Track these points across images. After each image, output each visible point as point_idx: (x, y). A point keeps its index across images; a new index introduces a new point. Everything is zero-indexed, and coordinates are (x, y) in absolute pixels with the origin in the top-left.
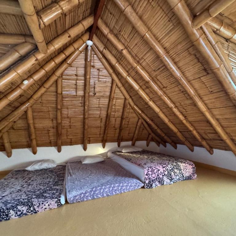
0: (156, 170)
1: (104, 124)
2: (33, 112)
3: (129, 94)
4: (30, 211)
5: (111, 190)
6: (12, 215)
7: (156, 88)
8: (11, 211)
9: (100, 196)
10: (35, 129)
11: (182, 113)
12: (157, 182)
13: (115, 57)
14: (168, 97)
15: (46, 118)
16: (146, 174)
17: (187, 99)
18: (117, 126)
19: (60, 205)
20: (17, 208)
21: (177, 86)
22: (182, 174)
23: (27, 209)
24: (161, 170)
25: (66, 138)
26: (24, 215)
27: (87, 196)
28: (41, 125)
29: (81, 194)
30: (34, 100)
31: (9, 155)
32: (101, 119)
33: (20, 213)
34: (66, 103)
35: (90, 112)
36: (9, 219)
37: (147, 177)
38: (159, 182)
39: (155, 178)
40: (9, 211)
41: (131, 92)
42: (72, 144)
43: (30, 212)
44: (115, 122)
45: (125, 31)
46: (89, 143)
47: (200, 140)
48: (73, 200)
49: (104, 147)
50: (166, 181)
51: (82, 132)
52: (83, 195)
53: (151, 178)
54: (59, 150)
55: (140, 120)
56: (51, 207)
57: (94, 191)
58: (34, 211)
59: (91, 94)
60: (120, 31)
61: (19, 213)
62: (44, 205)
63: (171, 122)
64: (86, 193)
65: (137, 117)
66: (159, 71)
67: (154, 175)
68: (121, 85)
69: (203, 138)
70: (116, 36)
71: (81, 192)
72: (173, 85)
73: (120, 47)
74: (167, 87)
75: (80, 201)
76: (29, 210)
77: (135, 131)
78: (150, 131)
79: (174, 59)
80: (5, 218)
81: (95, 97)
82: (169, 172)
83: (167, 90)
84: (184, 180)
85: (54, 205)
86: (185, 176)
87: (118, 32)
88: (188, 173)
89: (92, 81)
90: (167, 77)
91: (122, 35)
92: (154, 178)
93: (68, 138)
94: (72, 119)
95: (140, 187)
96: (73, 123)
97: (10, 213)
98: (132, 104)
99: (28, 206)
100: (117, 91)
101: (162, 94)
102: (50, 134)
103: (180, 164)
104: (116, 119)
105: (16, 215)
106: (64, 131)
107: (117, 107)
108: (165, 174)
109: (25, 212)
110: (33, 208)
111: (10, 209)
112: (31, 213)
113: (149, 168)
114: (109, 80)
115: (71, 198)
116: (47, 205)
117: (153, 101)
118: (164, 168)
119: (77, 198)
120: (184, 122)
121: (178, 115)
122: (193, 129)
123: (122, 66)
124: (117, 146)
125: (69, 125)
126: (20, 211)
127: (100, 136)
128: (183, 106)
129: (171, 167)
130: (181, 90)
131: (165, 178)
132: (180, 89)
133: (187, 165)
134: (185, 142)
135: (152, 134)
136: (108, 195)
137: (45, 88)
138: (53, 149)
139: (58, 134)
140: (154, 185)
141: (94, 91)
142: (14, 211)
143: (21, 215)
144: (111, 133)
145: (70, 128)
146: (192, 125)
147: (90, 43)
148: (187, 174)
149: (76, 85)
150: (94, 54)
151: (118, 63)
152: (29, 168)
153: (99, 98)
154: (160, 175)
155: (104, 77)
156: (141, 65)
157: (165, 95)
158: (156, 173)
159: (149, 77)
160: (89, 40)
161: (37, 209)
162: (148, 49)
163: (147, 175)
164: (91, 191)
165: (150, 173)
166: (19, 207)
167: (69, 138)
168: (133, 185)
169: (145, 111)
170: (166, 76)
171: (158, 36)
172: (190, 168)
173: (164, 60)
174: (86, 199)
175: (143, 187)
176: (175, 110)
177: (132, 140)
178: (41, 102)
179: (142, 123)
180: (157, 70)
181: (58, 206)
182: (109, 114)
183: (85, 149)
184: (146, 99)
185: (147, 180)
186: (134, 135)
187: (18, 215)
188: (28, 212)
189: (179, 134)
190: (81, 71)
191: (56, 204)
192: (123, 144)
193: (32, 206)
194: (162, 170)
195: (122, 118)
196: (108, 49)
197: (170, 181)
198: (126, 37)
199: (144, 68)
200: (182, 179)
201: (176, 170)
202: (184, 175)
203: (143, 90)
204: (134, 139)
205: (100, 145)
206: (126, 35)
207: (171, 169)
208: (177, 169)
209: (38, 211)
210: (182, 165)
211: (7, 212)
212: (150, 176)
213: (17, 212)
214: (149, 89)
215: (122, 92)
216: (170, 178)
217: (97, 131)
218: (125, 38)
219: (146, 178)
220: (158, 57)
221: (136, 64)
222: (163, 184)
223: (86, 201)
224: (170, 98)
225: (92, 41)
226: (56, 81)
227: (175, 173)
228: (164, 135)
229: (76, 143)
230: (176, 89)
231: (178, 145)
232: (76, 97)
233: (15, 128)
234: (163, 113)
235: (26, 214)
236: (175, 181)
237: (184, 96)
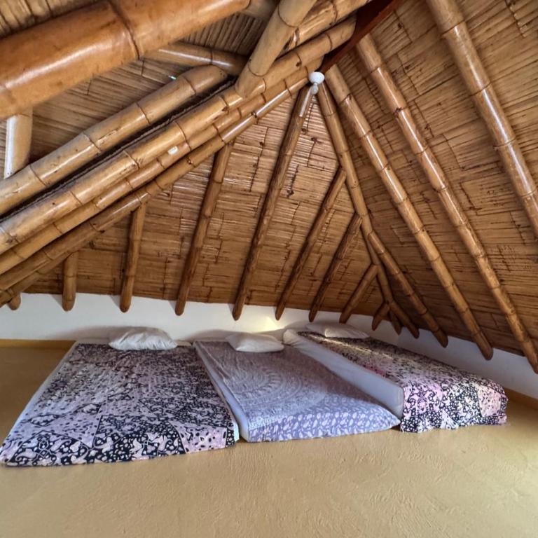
0: (428, 393)
1: (293, 264)
2: (148, 214)
3: (366, 205)
4: (172, 448)
5: (333, 424)
6: (137, 452)
7: (452, 206)
8: (135, 442)
9: (311, 435)
10: (140, 253)
11: (496, 272)
12: (427, 420)
13: (368, 120)
14: (475, 230)
15: (170, 233)
16: (407, 398)
17: (524, 244)
18: (320, 274)
19: (230, 444)
20: (147, 438)
21: (510, 211)
22: (479, 411)
23: (167, 443)
24: (438, 395)
25: (199, 283)
26: (159, 454)
27: (285, 432)
28: (155, 247)
29: (273, 425)
30: (160, 188)
31: (67, 305)
32: (289, 253)
33: (153, 448)
34: (224, 204)
35: (271, 233)
36: (130, 459)
37: (408, 405)
38: (431, 420)
39: (425, 410)
40: (132, 442)
41: (376, 202)
42: (210, 299)
43: (171, 451)
44: (317, 263)
45: (421, 70)
46: (248, 304)
47: (521, 338)
48: (257, 435)
49: (278, 317)
50: (445, 420)
51: (240, 276)
52: (277, 427)
53: (417, 409)
54: (179, 311)
55: (374, 268)
56: (214, 444)
57: (300, 423)
58: (180, 449)
59: (284, 192)
60: (407, 68)
61: (150, 449)
62: (202, 439)
63: (458, 286)
64: (283, 424)
65: (368, 259)
66: (474, 172)
67: (422, 404)
68: (357, 183)
69: (529, 336)
70: (393, 75)
71: (273, 419)
72: (499, 209)
73: (396, 101)
74: (480, 209)
75: (270, 440)
76: (170, 445)
77: (356, 291)
78: (389, 297)
79: (528, 154)
80: (122, 455)
81: (290, 201)
82: (453, 402)
83: (477, 215)
84: (480, 424)
85: (220, 442)
86: (483, 416)
87: (401, 69)
88: (490, 408)
89: (293, 164)
90: (490, 188)
91: (410, 78)
92: (423, 409)
93: (206, 284)
94: (224, 243)
95: (391, 426)
96: (224, 252)
97: (133, 447)
98: (368, 228)
99: (169, 436)
100: (344, 195)
101: (463, 223)
102: (169, 271)
103: (475, 385)
104: (320, 258)
105: (145, 452)
106: (200, 269)
107: (331, 231)
108: (444, 406)
109: (161, 448)
110: (179, 442)
111: (134, 438)
112: (173, 452)
113: (415, 387)
114: (332, 166)
115: (253, 431)
116: (206, 438)
117: (428, 232)
118: (444, 390)
119: (265, 431)
120: (497, 292)
121: (488, 275)
122: (512, 312)
123: (379, 142)
124: (307, 319)
125: (217, 255)
126: (152, 445)
127: (276, 290)
128: (505, 257)
129: (459, 391)
130: (514, 222)
131: (444, 415)
132: (515, 219)
133: (490, 390)
134: (478, 335)
135: (393, 304)
136: (327, 434)
137: (190, 163)
138: (167, 306)
139: (186, 274)
140: (420, 427)
141: (291, 186)
142: (141, 442)
143: (155, 454)
144: (302, 287)
145: (216, 263)
146: (512, 301)
147: (318, 78)
148: (487, 412)
149: (256, 166)
150: (314, 103)
151: (371, 134)
152: (118, 344)
153: (297, 204)
154: (436, 405)
155: (322, 159)
156: (432, 151)
157: (469, 225)
158: (428, 401)
159: (444, 179)
160: (318, 70)
161: (185, 446)
162: (469, 121)
163: (408, 401)
164: (294, 421)
165: (416, 397)
166: (151, 436)
167: (207, 287)
168: (378, 420)
169: (393, 250)
170: (488, 186)
171: (507, 98)
172: (497, 399)
173: (505, 153)
174: (283, 436)
175: (397, 428)
176: (483, 263)
177: (343, 310)
178: (168, 194)
179: (377, 277)
180: (470, 169)
181: (227, 444)
182: (311, 244)
183: (236, 315)
184: (413, 226)
185: (408, 412)
186: (349, 301)
187: (147, 454)
188: (168, 449)
189: (468, 316)
190: (275, 137)
191: (224, 440)
192: (322, 315)
193: (176, 437)
194: (440, 394)
195: (336, 257)
196: (356, 100)
197: (452, 421)
198: (418, 82)
199: (436, 157)
200: (477, 421)
201: (467, 400)
202: (482, 411)
203: (413, 204)
204: (350, 309)
205: (271, 310)
206: (420, 78)
207: (458, 394)
208: (470, 396)
209: (188, 450)
210: (481, 390)
211: (128, 443)
212: (416, 404)
213: (146, 446)
214: (429, 205)
215: (351, 199)
216: (454, 416)
217: (271, 278)
218: (414, 86)
219: (406, 408)
220: (490, 140)
221: (423, 146)
222: (439, 426)
223: (281, 441)
224: (477, 234)
225: (324, 74)
226: (217, 155)
227: (465, 405)
228: (424, 311)
229: (219, 300)
230: (505, 217)
231: (451, 339)
232: (249, 193)
233: (97, 245)
234: (444, 262)
235: (163, 454)
236: (463, 424)
237: (518, 235)
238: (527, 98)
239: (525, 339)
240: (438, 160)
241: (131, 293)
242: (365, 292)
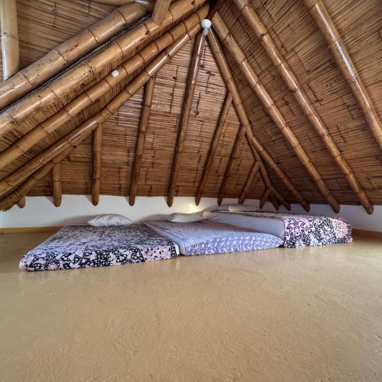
0: (300, 223)
1: (203, 165)
2: (104, 133)
3: (248, 118)
4: (136, 258)
5: (240, 243)
6: (113, 260)
7: (304, 100)
8: (111, 254)
9: (226, 251)
10: (101, 163)
11: (337, 145)
12: (301, 240)
13: (243, 51)
14: (320, 117)
15: (120, 147)
16: (286, 226)
17: (353, 118)
18: (222, 171)
19: (174, 256)
20: (119, 252)
21: (342, 96)
22: (334, 234)
23: (132, 255)
24: (306, 224)
25: (143, 183)
26: (128, 261)
27: (209, 248)
28: (110, 158)
29: (201, 244)
30: (110, 112)
31: (57, 203)
32: (200, 156)
33: (123, 258)
34: (154, 124)
35: (187, 144)
36: (109, 265)
37: (288, 231)
38: (304, 240)
39: (299, 234)
40: (109, 254)
41: (254, 113)
42: (151, 194)
43: (136, 259)
44: (220, 164)
45: (274, 3)
46: (177, 196)
47: (357, 190)
48: (191, 250)
49: (197, 203)
50: (313, 240)
51: (168, 176)
52: (203, 245)
53: (294, 233)
54: (132, 203)
55: (257, 164)
56: (163, 255)
57: (218, 242)
58: (141, 258)
59: (192, 113)
60: (265, 3)
61: (121, 258)
62: (155, 252)
63: (313, 164)
64: (207, 243)
65: (252, 158)
66: (316, 72)
67: (297, 230)
68: (240, 102)
69: (362, 188)
70: (257, 11)
71: (200, 241)
72: (335, 96)
73: (260, 29)
74: (322, 100)
75: (200, 254)
76: (134, 256)
77: (246, 182)
78: (269, 184)
80: (103, 262)
81: (197, 119)
82: (317, 229)
83: (321, 105)
84: (336, 243)
85: (167, 255)
86: (337, 238)
87: (261, 5)
88: (341, 233)
89: (197, 92)
90: (327, 82)
91: (267, 10)
92: (298, 233)
93: (147, 183)
94: (157, 152)
95: (278, 245)
96: (157, 159)
97: (110, 257)
98: (250, 134)
99: (133, 250)
100: (232, 112)
101: (312, 112)
102: (122, 174)
103: (331, 219)
104: (221, 159)
105: (118, 260)
106: (142, 172)
107: (227, 139)
108: (311, 231)
109: (129, 257)
110: (140, 254)
111: (110, 252)
112: (137, 261)
113: (291, 220)
114: (223, 91)
115: (188, 247)
116: (158, 252)
117: (290, 127)
118: (310, 221)
119: (196, 248)
120: (339, 159)
121: (331, 148)
122: (350, 172)
123: (252, 66)
124: (217, 203)
125: (152, 161)
126: (123, 255)
127: (194, 184)
128: (342, 132)
129: (320, 222)
130: (345, 104)
131: (312, 236)
132: (345, 102)
133: (340, 221)
134: (329, 196)
135: (272, 188)
136: (237, 250)
137: (128, 93)
138: (123, 200)
139: (134, 175)
140: (297, 244)
141: (197, 108)
142: (115, 254)
143: (125, 261)
144: (212, 181)
145: (153, 167)
146: (349, 165)
147: (207, 23)
148: (340, 236)
149: (172, 94)
150: (206, 46)
151: (246, 61)
152: (93, 222)
153: (202, 121)
154: (306, 230)
155: (215, 87)
156: (287, 63)
157: (316, 114)
158: (300, 228)
159: (297, 82)
160: (206, 18)
161: (145, 257)
162: (309, 33)
163: (288, 228)
164: (214, 242)
165: (292, 226)
166: (121, 251)
167: (148, 185)
168: (269, 240)
169: (268, 148)
170: (326, 81)
172: (345, 227)
173: (334, 49)
174: (208, 251)
175: (282, 246)
176: (328, 139)
177: (239, 197)
178: (116, 118)
179: (259, 170)
180: (313, 71)
181: (172, 256)
182: (214, 148)
183: (170, 203)
184: (280, 124)
185: (288, 235)
186: (244, 188)
187: (120, 261)
188: (133, 258)
189: (321, 184)
190: (183, 73)
191: (170, 253)
192: (225, 201)
193: (138, 251)
194: (308, 224)
195: (231, 158)
196: (234, 37)
197: (318, 241)
198: (273, 12)
199: (290, 67)
200: (334, 241)
201: (326, 227)
202: (336, 235)
203: (278, 108)
204: (244, 194)
205: (192, 199)
206: (275, 8)
207: (319, 224)
208: (328, 225)
209: (146, 260)
210: (334, 222)
211: (106, 254)
212: (293, 230)
213: (118, 257)
214: (289, 107)
215: (238, 114)
216: (318, 238)
217: (191, 176)
218: (271, 16)
219: (287, 233)
220: (325, 44)
221: (281, 60)
222: (309, 244)
223: (207, 255)
224: (322, 120)
225: (211, 20)
226: (146, 86)
227: (325, 230)
228: (292, 188)
229: (157, 194)
230: (339, 102)
232: (169, 115)
233: (72, 159)
234: (303, 147)
235: (131, 262)
236: (325, 243)
237: (348, 113)
238: (346, 5)
239: (359, 190)
240: (292, 69)
241: (98, 192)
242: (253, 182)
